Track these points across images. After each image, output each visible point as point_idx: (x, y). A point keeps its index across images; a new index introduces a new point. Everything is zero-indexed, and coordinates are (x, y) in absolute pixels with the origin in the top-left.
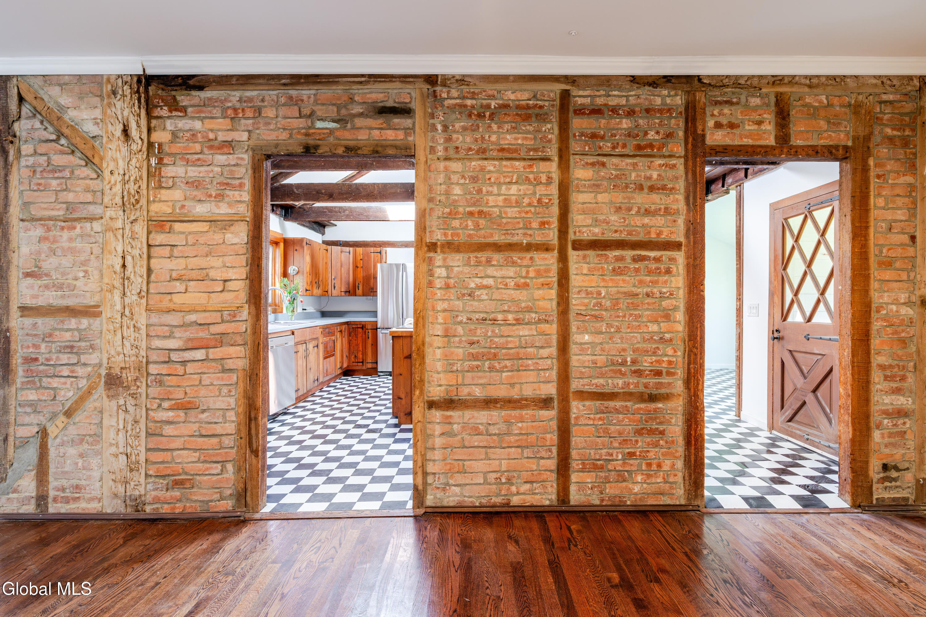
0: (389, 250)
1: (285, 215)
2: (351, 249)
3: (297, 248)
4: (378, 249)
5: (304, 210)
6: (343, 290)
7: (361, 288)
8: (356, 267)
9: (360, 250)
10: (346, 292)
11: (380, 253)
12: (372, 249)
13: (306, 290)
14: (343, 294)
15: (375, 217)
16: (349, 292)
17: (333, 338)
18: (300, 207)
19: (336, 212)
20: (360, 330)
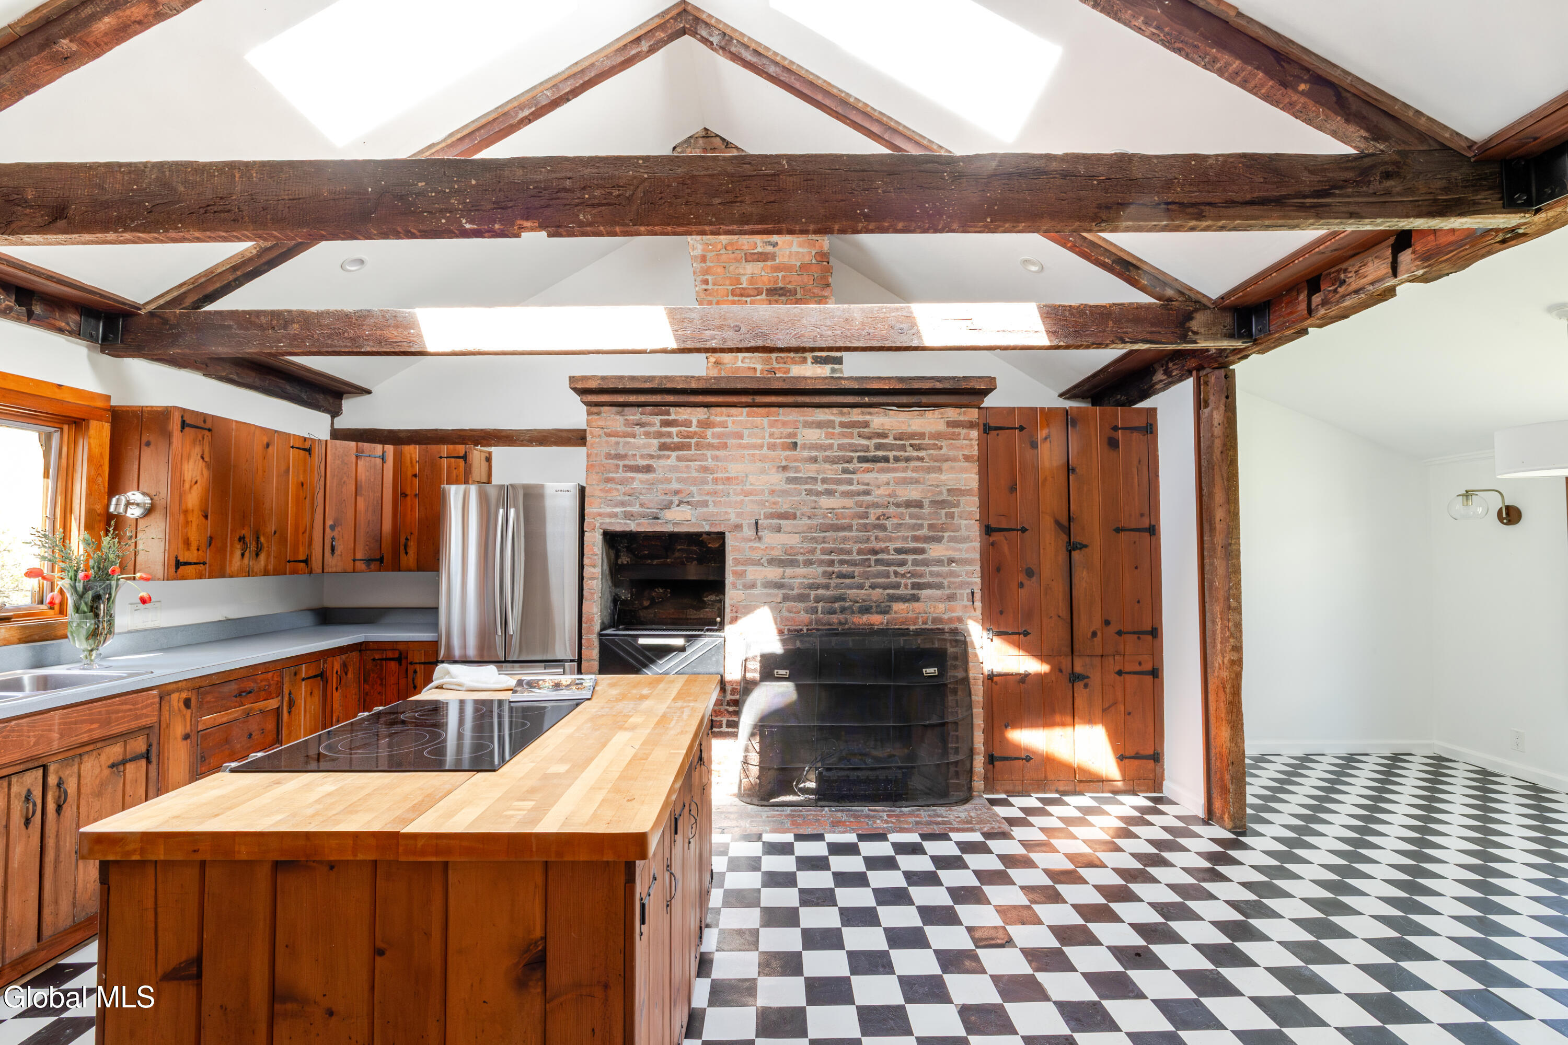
0: (498, 452)
1: (105, 339)
2: (390, 449)
3: (152, 439)
4: (461, 449)
5: (165, 321)
6: (359, 556)
7: (412, 550)
8: (400, 495)
9: (413, 452)
10: (368, 561)
11: (465, 457)
12: (445, 449)
13: (178, 564)
14: (360, 565)
15: (380, 341)
16: (381, 560)
17: (273, 704)
18: (151, 314)
19: (261, 327)
20: (393, 665)
